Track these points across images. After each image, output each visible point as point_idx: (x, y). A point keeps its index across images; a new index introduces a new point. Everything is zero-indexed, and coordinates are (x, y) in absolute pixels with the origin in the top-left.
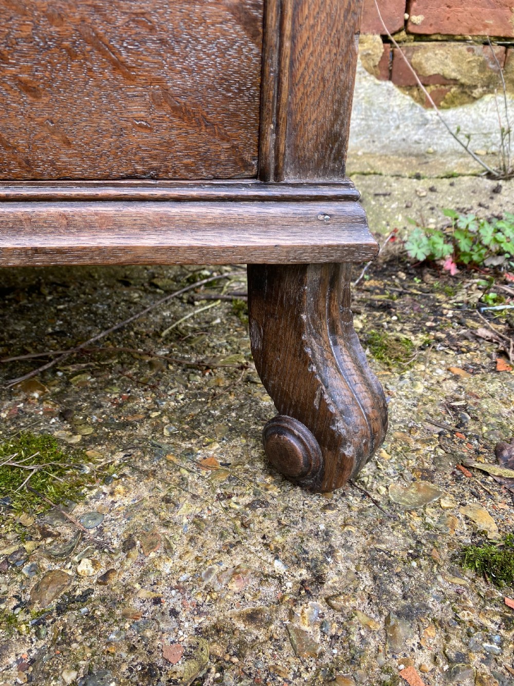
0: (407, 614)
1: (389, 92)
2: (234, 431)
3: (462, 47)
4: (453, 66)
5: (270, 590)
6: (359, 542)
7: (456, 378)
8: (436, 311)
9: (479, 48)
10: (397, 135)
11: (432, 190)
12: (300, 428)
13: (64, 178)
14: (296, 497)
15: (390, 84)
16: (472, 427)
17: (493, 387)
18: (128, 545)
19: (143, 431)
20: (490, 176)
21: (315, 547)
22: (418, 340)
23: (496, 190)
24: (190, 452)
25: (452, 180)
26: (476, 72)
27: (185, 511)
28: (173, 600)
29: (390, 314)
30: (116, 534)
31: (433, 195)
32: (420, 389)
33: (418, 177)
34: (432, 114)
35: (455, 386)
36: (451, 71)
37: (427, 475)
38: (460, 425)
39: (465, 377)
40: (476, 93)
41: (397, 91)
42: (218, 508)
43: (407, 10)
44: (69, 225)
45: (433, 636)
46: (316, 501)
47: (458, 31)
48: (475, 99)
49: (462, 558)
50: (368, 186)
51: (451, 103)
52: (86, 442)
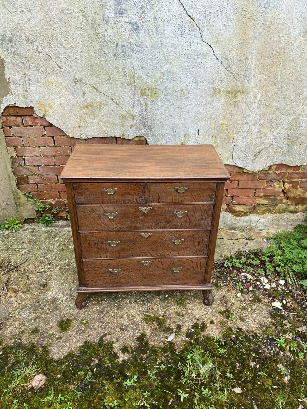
0: (214, 316)
1: (228, 214)
2: (200, 299)
3: (244, 206)
4: (242, 209)
5: (204, 314)
6: (211, 310)
7: (225, 292)
8: (227, 279)
9: (248, 206)
10: (230, 222)
11: (234, 243)
12: (206, 301)
13: (190, 284)
14: (206, 306)
15: (228, 213)
16: (225, 299)
17: (229, 294)
18: (192, 310)
19: (190, 298)
20: (247, 239)
21: (207, 311)
22: (222, 285)
23: (247, 243)
24: (195, 301)
25: (239, 240)
26: (248, 210)
27: (196, 307)
28: (196, 314)
29: (220, 279)
30: (191, 308)
31: (233, 245)
32: (220, 294)
33: (231, 240)
34: (238, 218)
35: (225, 293)
36: (242, 210)
37: (218, 305)
38: (224, 299)
39: (227, 292)
40: (248, 214)
41: (230, 214)
42: (199, 307)
43: (232, 200)
44: (190, 287)
45: (215, 317)
46: (208, 307)
47: (243, 203)
48: (248, 215)
49: (219, 312)
50: (221, 242)
51: (243, 216)
52: (185, 299)
